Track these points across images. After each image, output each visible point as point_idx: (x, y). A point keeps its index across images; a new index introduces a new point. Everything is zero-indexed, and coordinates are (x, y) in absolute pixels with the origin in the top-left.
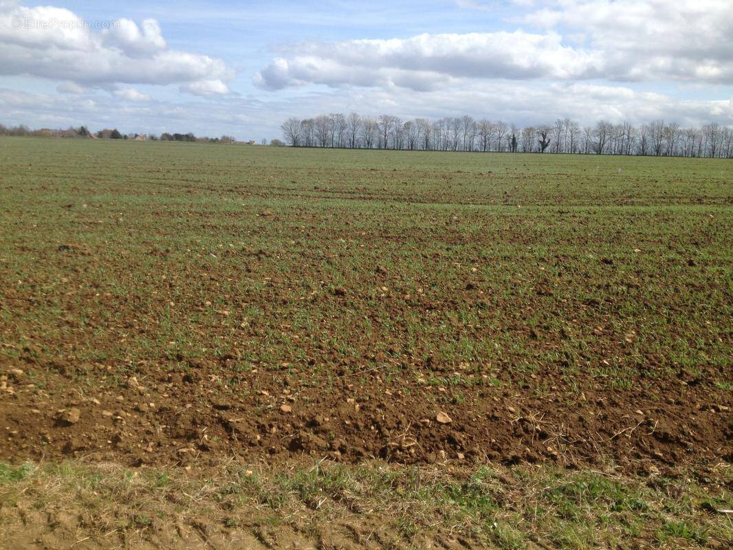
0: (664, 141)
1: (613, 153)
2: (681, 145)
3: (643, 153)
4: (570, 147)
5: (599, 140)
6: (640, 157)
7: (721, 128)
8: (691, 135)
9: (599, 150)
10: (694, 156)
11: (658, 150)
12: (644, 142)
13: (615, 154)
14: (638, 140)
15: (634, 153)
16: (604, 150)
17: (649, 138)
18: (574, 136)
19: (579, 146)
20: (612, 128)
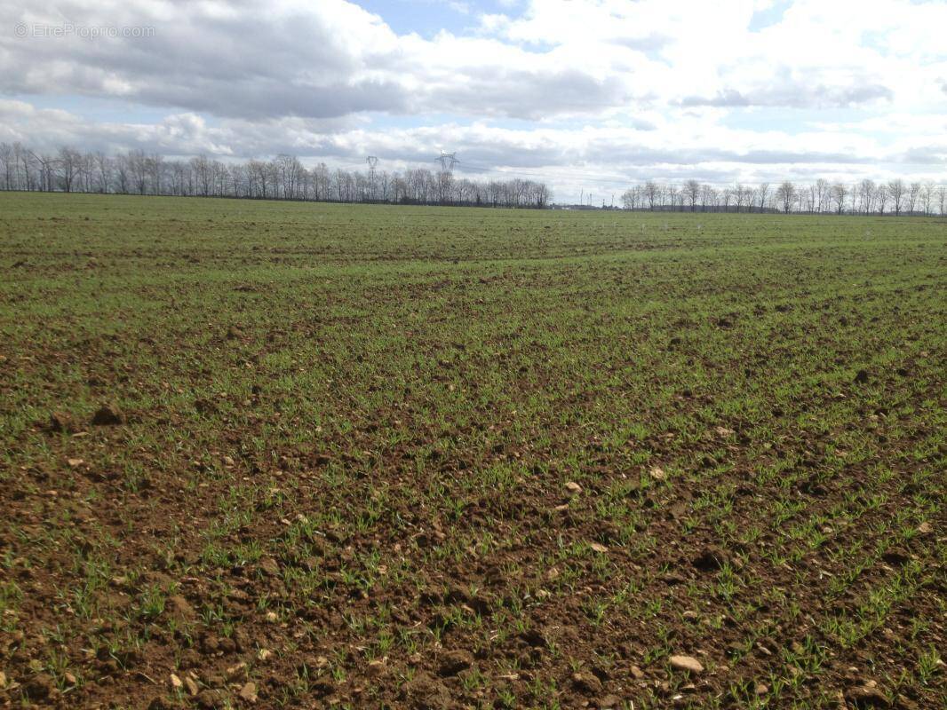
0: (148, 177)
1: (86, 190)
2: (168, 181)
3: (123, 191)
4: (26, 183)
5: (64, 174)
6: (120, 196)
7: (210, 161)
8: (178, 168)
9: (66, 186)
10: (185, 196)
11: (142, 187)
12: (123, 178)
13: (88, 193)
14: (115, 174)
15: (113, 192)
16: (73, 186)
17: (129, 173)
18: (30, 167)
19: (39, 182)
20: (80, 157)
